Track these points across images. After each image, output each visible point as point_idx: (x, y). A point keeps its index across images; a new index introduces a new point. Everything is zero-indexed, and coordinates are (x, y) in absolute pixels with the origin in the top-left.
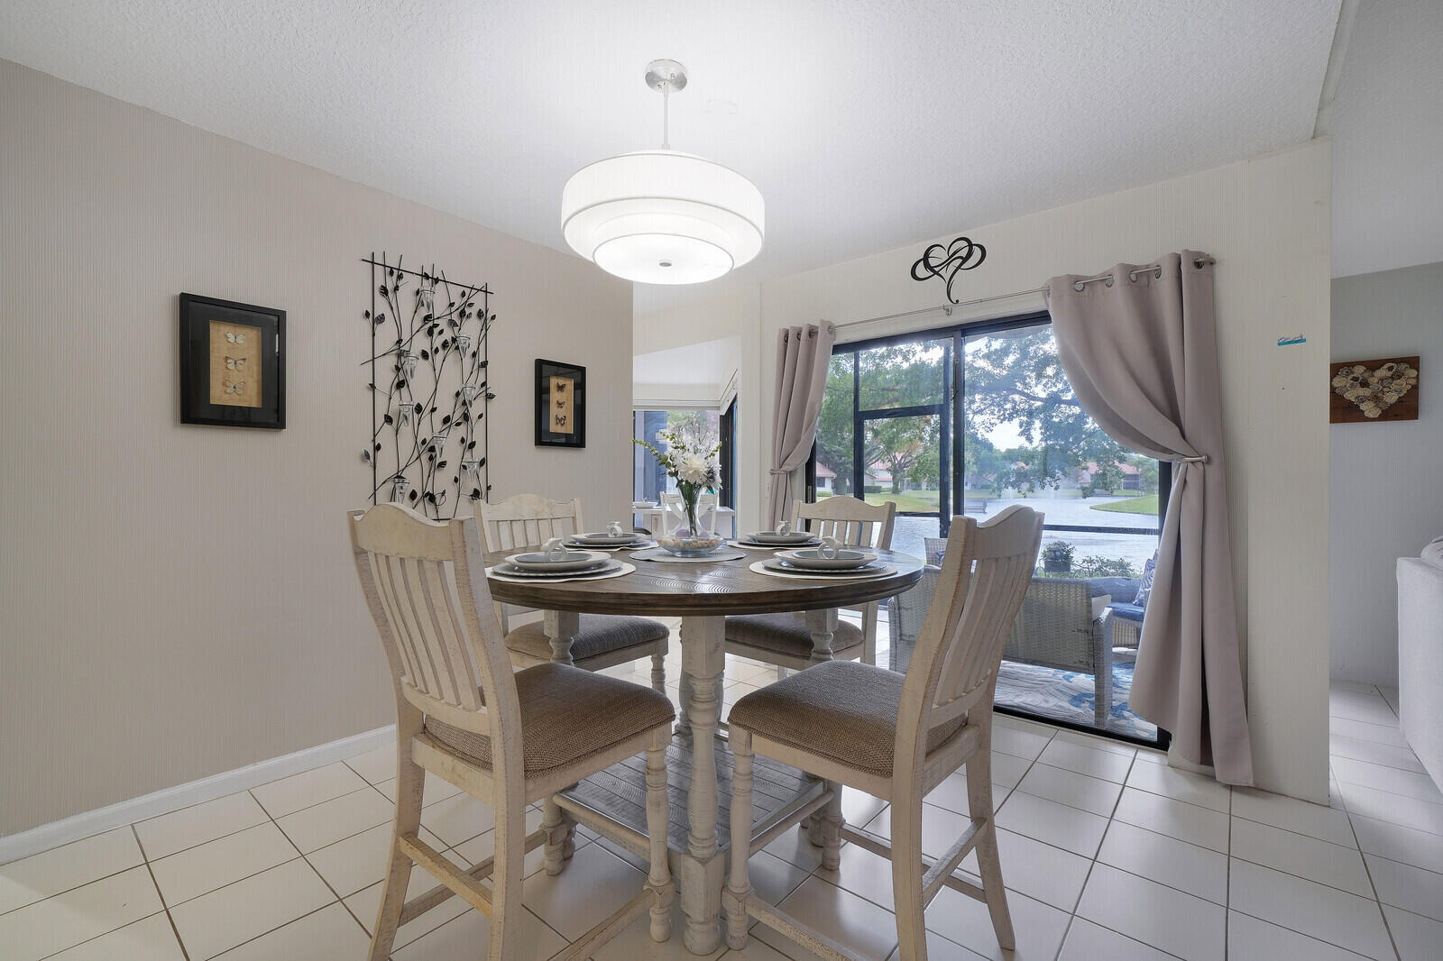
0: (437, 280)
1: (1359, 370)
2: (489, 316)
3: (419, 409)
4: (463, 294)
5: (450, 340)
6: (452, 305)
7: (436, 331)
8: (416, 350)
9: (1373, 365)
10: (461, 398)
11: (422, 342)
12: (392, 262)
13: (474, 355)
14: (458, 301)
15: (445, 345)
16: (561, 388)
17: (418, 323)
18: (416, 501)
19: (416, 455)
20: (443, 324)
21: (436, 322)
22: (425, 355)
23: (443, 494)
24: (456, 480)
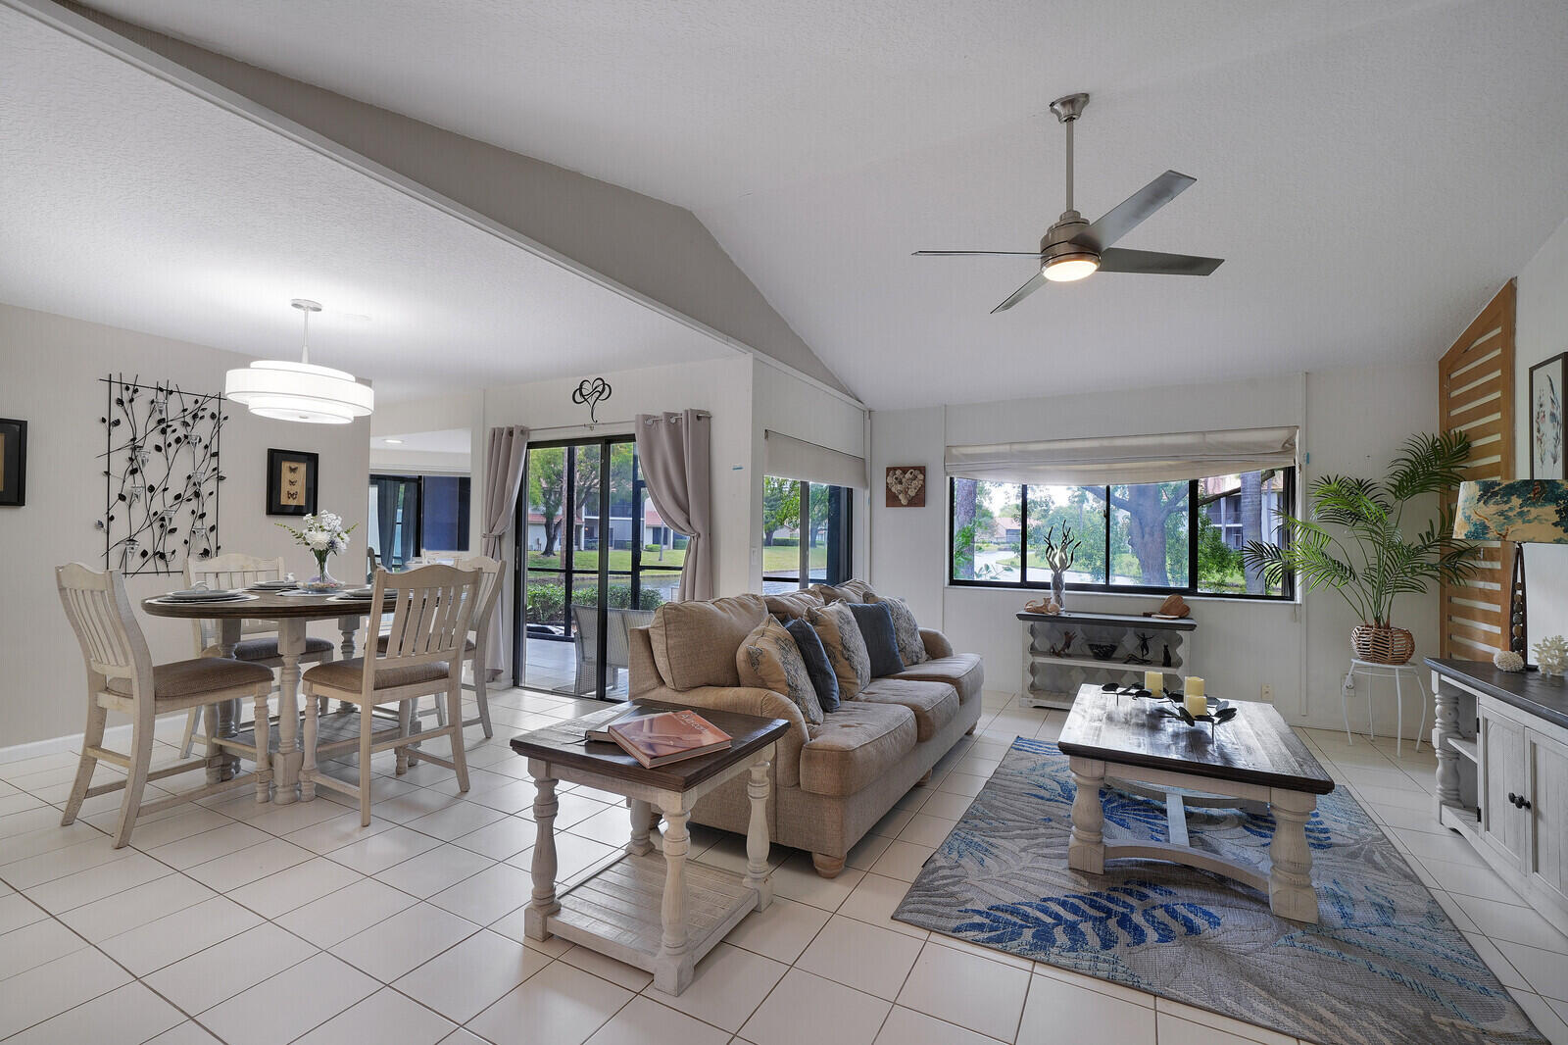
0: (171, 392)
1: (898, 472)
2: (222, 416)
3: (152, 489)
4: (196, 402)
5: (182, 437)
6: (185, 410)
7: (169, 430)
8: (149, 445)
9: (904, 470)
10: (192, 481)
11: (156, 438)
12: (129, 380)
13: (206, 447)
14: (191, 407)
15: (178, 440)
16: (293, 470)
17: (152, 424)
18: (146, 559)
19: (148, 523)
20: (176, 425)
21: (169, 423)
22: (158, 448)
23: (174, 552)
24: (186, 542)
